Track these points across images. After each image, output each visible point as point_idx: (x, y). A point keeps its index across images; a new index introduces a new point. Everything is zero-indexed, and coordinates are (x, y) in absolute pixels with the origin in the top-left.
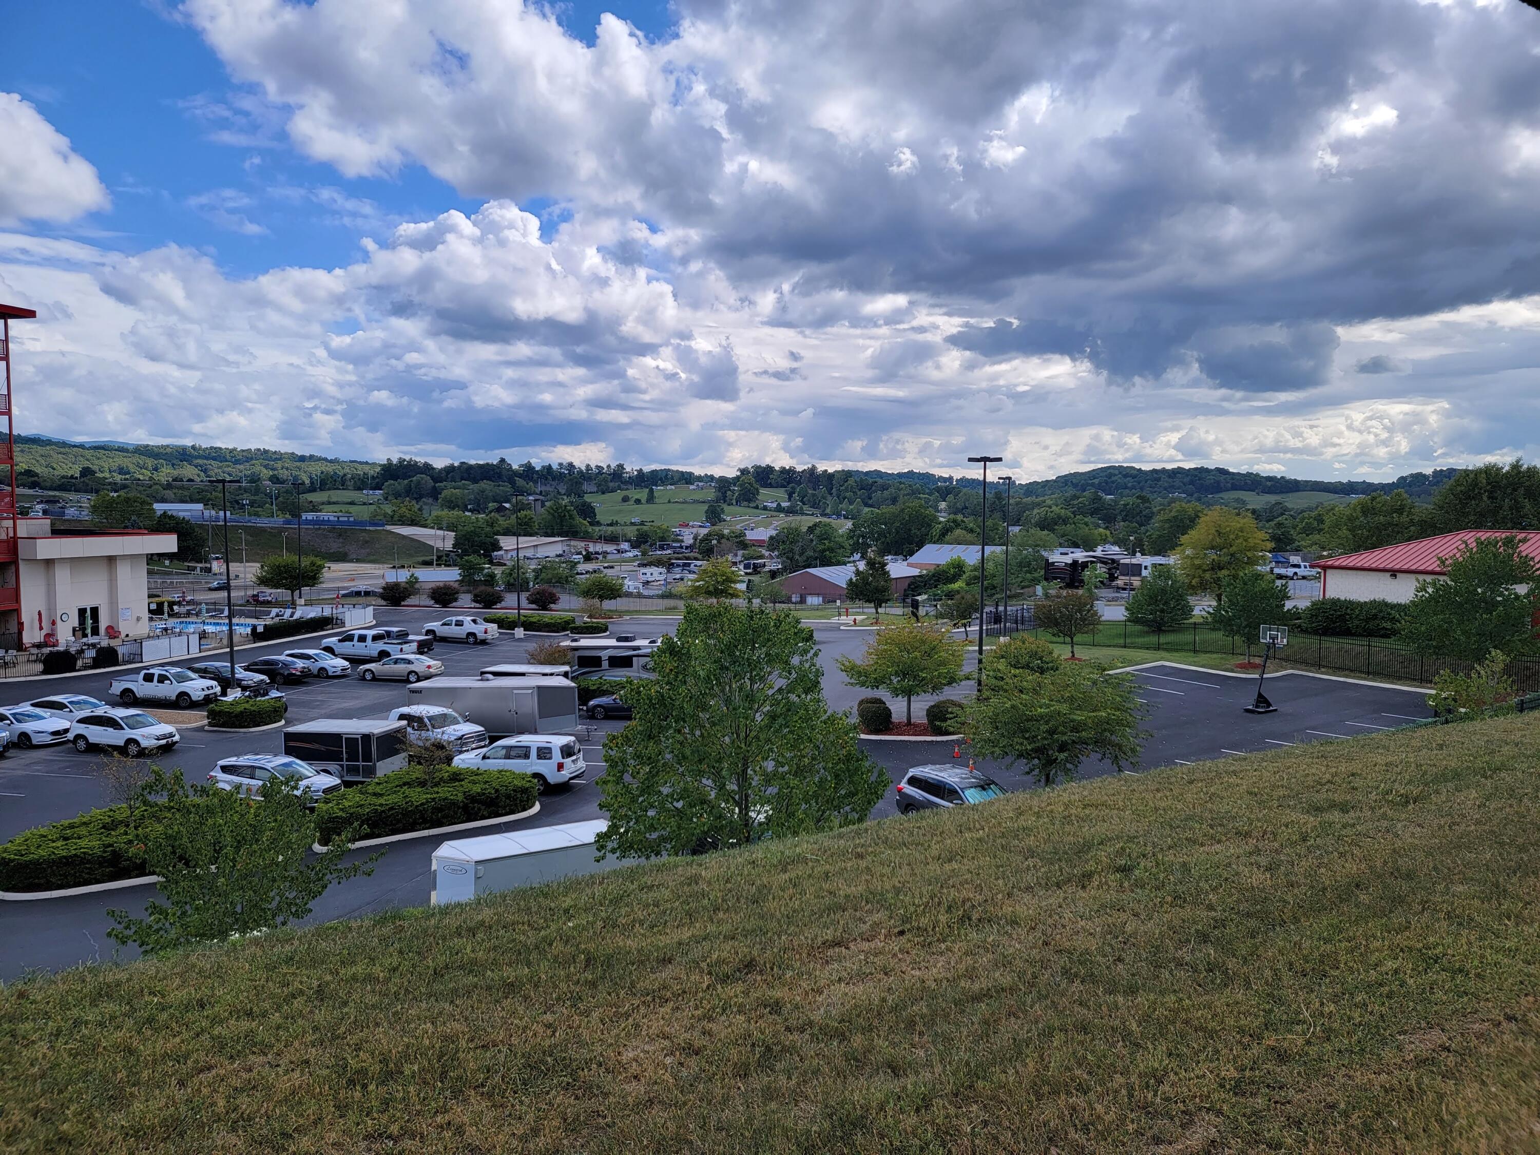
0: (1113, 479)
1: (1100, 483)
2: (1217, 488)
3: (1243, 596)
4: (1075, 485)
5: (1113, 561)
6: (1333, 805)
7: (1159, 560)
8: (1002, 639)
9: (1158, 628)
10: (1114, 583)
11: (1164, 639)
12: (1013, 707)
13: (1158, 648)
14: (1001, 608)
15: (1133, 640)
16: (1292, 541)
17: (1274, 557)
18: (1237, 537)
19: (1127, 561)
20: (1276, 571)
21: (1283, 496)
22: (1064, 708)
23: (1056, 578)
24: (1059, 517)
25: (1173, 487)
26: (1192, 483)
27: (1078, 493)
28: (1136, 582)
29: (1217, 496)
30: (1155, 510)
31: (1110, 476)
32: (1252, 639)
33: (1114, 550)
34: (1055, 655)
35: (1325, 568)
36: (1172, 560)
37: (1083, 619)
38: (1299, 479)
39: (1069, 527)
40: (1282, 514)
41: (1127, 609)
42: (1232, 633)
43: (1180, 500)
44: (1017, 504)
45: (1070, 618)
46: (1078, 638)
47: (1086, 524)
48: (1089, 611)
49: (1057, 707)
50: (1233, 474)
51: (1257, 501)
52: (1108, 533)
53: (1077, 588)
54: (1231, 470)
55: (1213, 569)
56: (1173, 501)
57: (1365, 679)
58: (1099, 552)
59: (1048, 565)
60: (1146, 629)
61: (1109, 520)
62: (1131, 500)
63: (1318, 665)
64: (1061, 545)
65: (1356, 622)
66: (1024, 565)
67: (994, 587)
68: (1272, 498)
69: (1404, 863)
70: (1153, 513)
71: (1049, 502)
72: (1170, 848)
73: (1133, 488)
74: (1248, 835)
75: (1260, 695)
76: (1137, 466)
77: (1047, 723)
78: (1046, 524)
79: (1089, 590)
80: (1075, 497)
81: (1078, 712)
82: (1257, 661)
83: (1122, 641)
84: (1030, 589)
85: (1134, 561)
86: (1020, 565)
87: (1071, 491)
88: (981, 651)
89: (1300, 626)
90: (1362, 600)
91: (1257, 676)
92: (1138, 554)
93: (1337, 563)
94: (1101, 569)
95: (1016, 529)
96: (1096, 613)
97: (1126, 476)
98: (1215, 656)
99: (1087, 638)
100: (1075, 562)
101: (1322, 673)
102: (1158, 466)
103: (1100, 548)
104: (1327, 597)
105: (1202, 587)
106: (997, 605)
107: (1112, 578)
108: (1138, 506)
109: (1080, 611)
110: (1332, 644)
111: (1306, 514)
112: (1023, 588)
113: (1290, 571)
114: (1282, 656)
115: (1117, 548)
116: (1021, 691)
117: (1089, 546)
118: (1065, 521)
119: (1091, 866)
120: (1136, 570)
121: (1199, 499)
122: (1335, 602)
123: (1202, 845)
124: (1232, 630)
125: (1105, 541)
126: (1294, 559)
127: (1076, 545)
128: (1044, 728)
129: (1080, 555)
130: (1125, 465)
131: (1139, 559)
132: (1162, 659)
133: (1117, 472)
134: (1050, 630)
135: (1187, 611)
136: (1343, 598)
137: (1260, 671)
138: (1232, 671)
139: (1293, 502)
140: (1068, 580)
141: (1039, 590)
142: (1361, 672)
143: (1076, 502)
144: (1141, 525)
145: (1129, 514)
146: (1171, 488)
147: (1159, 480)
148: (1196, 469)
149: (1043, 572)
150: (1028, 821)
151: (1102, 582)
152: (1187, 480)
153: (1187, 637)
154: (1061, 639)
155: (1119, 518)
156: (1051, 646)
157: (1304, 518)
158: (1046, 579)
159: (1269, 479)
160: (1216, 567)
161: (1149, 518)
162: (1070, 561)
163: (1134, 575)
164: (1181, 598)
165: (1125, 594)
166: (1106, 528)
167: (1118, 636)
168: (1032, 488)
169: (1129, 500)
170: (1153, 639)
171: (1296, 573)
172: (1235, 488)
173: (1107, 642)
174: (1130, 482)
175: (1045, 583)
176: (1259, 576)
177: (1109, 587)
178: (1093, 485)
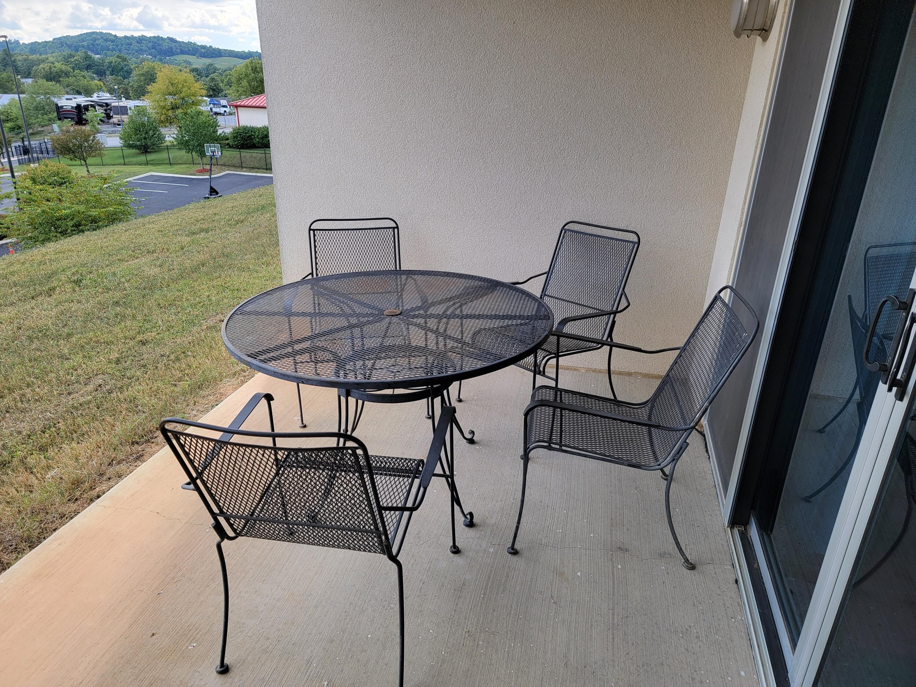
0: (98, 42)
1: (88, 46)
2: (171, 52)
3: (192, 126)
4: (70, 46)
5: (107, 105)
6: (202, 230)
7: (137, 103)
8: (32, 165)
9: (145, 149)
10: (111, 121)
11: (150, 157)
12: (43, 211)
13: (147, 163)
14: (26, 143)
15: (130, 160)
16: (222, 91)
17: (212, 100)
18: (183, 86)
19: (116, 104)
20: (215, 110)
21: (214, 59)
22: (82, 208)
23: (67, 118)
24: (62, 71)
25: (141, 50)
26: (154, 47)
27: (73, 53)
28: (125, 118)
29: (172, 58)
30: (132, 67)
31: (95, 40)
32: (202, 154)
33: (106, 96)
34: (73, 173)
35: (237, 107)
36: (145, 103)
37: (91, 147)
38: (220, 48)
39: (71, 80)
40: (214, 72)
41: (121, 138)
42: (189, 151)
43: (148, 60)
44: (25, 60)
45: (80, 146)
46: (89, 161)
47: (84, 77)
48: (93, 141)
49: (76, 208)
50: (180, 42)
51: (199, 63)
52: (102, 84)
53: (85, 124)
54: (178, 40)
55: (172, 109)
56: (143, 61)
57: (265, 173)
58: (95, 98)
59: (58, 109)
60: (137, 151)
61: (101, 74)
62: (113, 59)
63: (241, 167)
64: (67, 93)
65: (257, 140)
66: (39, 108)
67: (20, 128)
68: (208, 61)
69: (226, 251)
70: (131, 69)
71: (51, 59)
72: (107, 266)
73: (113, 50)
74: (154, 252)
75: (211, 188)
76: (114, 33)
77: (72, 219)
78: (52, 77)
79: (94, 126)
80: (71, 56)
81: (93, 210)
82: (208, 167)
83: (122, 161)
84: (49, 128)
85: (121, 104)
86: (36, 108)
87: (67, 52)
88: (13, 176)
89: (228, 144)
90: (259, 127)
91: (208, 177)
92: (123, 99)
93: (242, 104)
94: (100, 112)
95: (30, 81)
96: (98, 143)
97: (106, 40)
98: (183, 166)
99: (98, 160)
100: (78, 107)
101: (244, 171)
102: (129, 34)
103: (95, 95)
104: (241, 125)
105: (169, 121)
106: (23, 141)
107: (109, 117)
108: (119, 64)
109: (87, 141)
110: (247, 154)
111: (227, 72)
112: (43, 127)
113: (222, 110)
114: (221, 163)
115: (108, 95)
116: (48, 200)
117: (88, 93)
118: (67, 74)
119: (55, 283)
120: (123, 110)
121: (161, 60)
122: (245, 128)
123: (127, 261)
124: (189, 149)
125: (100, 89)
126: (224, 102)
127: (79, 93)
128: (71, 223)
129: (82, 100)
130: (104, 31)
131: (124, 103)
132: (151, 171)
133: (99, 37)
134: (68, 156)
135: (161, 138)
136: (249, 126)
137: (209, 173)
138: (194, 175)
139: (220, 64)
140: (76, 119)
141: (55, 127)
142: (263, 169)
143: (73, 60)
144: (125, 78)
145: (115, 70)
146: (141, 51)
147: (131, 44)
148: (155, 37)
149: (55, 114)
150: (16, 267)
151: (101, 120)
152: (150, 45)
153: (163, 155)
154: (78, 162)
155: (108, 73)
156: (69, 168)
157: (226, 76)
158: (60, 119)
159: (203, 47)
160: (174, 108)
161: (129, 72)
162: (75, 105)
163: (123, 114)
164: (155, 129)
165: (119, 128)
166: (100, 80)
167: (119, 157)
168: (34, 47)
169: (112, 59)
170: (143, 158)
171: (225, 111)
172: (182, 52)
173: (113, 162)
174: (111, 46)
175: (59, 122)
176: (199, 113)
177: (108, 123)
178: (83, 46)
